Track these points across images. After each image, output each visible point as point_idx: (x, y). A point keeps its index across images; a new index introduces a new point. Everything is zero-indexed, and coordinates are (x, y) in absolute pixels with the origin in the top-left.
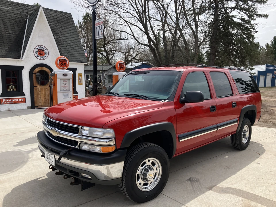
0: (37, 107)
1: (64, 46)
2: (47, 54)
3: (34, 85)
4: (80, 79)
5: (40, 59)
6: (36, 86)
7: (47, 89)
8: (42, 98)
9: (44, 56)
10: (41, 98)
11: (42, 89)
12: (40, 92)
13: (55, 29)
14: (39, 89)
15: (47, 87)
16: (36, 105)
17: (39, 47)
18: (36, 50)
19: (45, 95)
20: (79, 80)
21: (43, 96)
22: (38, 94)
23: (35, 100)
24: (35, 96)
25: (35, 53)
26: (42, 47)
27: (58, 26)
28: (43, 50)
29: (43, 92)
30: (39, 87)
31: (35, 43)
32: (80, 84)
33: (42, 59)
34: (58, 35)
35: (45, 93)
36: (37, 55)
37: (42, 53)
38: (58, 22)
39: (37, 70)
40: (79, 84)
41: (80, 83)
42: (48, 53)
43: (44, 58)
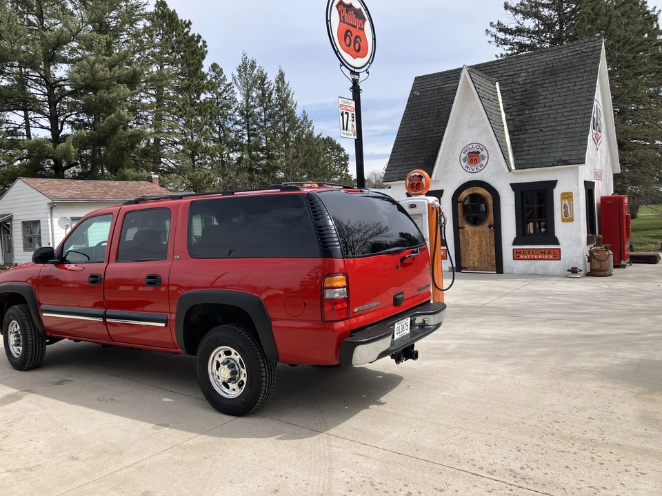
0: (466, 269)
1: (538, 130)
2: (486, 159)
3: (460, 225)
4: (565, 207)
5: (471, 170)
6: (463, 228)
7: (484, 232)
8: (476, 252)
9: (479, 165)
10: (472, 250)
11: (474, 233)
12: (470, 240)
13: (536, 94)
14: (469, 232)
15: (484, 228)
16: (463, 265)
17: (470, 147)
18: (464, 155)
19: (480, 245)
20: (563, 210)
21: (477, 247)
22: (467, 243)
23: (462, 254)
24: (462, 247)
25: (462, 162)
26: (475, 146)
27: (546, 85)
28: (478, 152)
29: (477, 240)
30: (468, 228)
31: (463, 142)
32: (568, 218)
33: (475, 170)
34: (537, 106)
35: (481, 241)
36: (465, 164)
37: (475, 158)
38: (554, 72)
39: (465, 194)
40: (563, 220)
41: (566, 216)
42: (486, 156)
43: (479, 168)
